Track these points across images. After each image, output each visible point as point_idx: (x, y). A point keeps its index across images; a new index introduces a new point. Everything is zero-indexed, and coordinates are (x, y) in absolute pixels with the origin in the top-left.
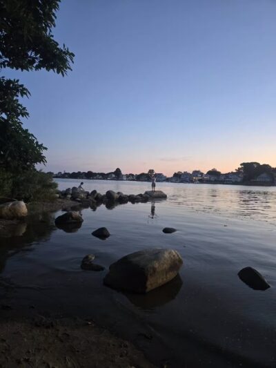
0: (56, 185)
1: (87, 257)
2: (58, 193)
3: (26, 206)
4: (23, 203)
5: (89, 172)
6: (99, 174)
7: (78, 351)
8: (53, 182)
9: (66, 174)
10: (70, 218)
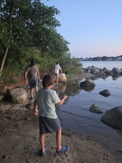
0: (81, 65)
1: (94, 105)
2: (83, 69)
3: (66, 76)
4: (64, 75)
5: (104, 57)
6: (110, 57)
7: (80, 151)
8: (80, 63)
9: (90, 58)
10: (88, 83)
